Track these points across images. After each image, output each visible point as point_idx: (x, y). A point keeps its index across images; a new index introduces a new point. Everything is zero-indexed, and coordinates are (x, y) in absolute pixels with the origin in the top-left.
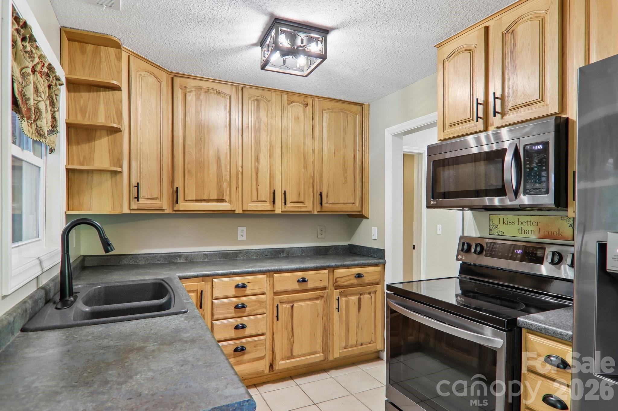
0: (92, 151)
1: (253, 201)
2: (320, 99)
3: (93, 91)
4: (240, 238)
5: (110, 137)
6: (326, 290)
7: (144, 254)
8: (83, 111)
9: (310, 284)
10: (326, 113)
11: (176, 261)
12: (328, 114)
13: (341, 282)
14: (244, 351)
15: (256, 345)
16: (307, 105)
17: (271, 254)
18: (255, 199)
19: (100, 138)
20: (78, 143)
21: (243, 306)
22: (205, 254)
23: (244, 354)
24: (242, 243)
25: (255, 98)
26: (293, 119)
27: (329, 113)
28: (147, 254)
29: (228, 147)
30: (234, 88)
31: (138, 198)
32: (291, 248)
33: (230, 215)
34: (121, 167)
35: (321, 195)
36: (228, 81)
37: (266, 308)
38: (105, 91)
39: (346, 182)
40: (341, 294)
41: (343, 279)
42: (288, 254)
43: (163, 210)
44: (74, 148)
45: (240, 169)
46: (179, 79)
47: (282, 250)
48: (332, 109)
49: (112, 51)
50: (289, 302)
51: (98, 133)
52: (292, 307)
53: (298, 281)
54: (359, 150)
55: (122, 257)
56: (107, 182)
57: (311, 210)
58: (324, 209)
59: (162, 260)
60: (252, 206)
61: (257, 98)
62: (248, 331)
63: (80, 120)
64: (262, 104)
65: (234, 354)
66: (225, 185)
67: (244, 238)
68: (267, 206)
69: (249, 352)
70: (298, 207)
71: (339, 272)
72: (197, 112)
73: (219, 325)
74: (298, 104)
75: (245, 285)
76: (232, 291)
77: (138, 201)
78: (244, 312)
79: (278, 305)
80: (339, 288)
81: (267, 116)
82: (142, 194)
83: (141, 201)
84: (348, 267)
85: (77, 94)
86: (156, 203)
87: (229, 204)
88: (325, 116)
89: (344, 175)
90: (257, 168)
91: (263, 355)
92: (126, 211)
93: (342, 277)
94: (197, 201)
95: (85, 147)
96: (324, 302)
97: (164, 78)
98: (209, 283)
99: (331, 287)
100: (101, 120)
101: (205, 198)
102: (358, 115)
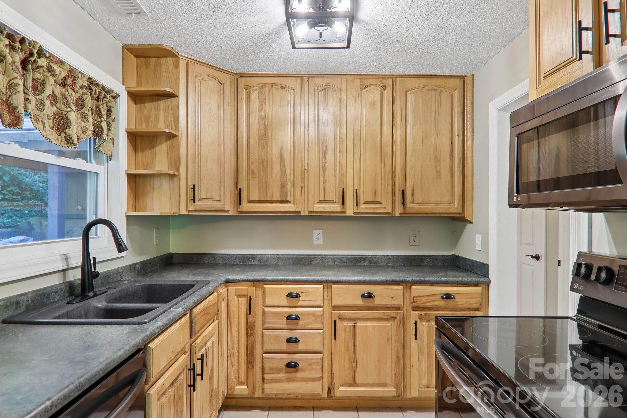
0: (154, 156)
1: (320, 202)
2: (403, 78)
3: (155, 101)
4: (315, 242)
5: (168, 142)
6: (400, 310)
7: (222, 254)
8: (147, 120)
9: (378, 301)
10: (412, 93)
11: (250, 263)
12: (414, 95)
13: (421, 302)
14: (296, 368)
15: (311, 363)
16: (386, 87)
17: (351, 262)
18: (322, 199)
19: (161, 143)
20: (143, 150)
21: (297, 318)
22: (278, 258)
23: (297, 371)
24: (318, 247)
25: (323, 87)
26: (368, 106)
27: (415, 93)
28: (224, 254)
29: (292, 144)
30: (299, 80)
31: (194, 200)
32: (374, 255)
33: (295, 216)
34: (178, 170)
35: (403, 193)
36: (293, 73)
37: (323, 323)
38: (165, 99)
39: (439, 177)
40: (420, 317)
41: (424, 300)
42: (370, 263)
43: (227, 211)
44: (140, 154)
45: (306, 167)
46: (243, 79)
47: (363, 258)
48: (420, 87)
49: (170, 60)
50: (350, 320)
51: (159, 139)
52: (354, 326)
53: (363, 296)
54: (458, 136)
55: (203, 256)
56: (165, 185)
57: (391, 212)
58: (408, 211)
59: (237, 260)
60: (319, 208)
61: (325, 87)
62: (301, 347)
63: (144, 128)
64: (331, 93)
65: (286, 370)
66: (289, 185)
67: (321, 242)
68: (336, 207)
69: (302, 370)
70: (374, 208)
71: (417, 290)
72: (260, 110)
73: (270, 335)
74: (374, 87)
75: (299, 295)
76: (284, 301)
77: (194, 202)
78: (297, 324)
79: (335, 322)
80: (418, 310)
81: (336, 106)
82: (200, 195)
83: (197, 203)
84: (432, 284)
85: (142, 105)
86: (218, 205)
87: (293, 205)
88: (410, 97)
89: (436, 168)
90: (325, 165)
91: (319, 376)
92: (183, 212)
93: (422, 296)
94: (260, 202)
95: (148, 153)
96: (397, 324)
97: (227, 79)
98: (260, 289)
99: (407, 306)
100: (162, 127)
101: (268, 199)
102: (456, 91)
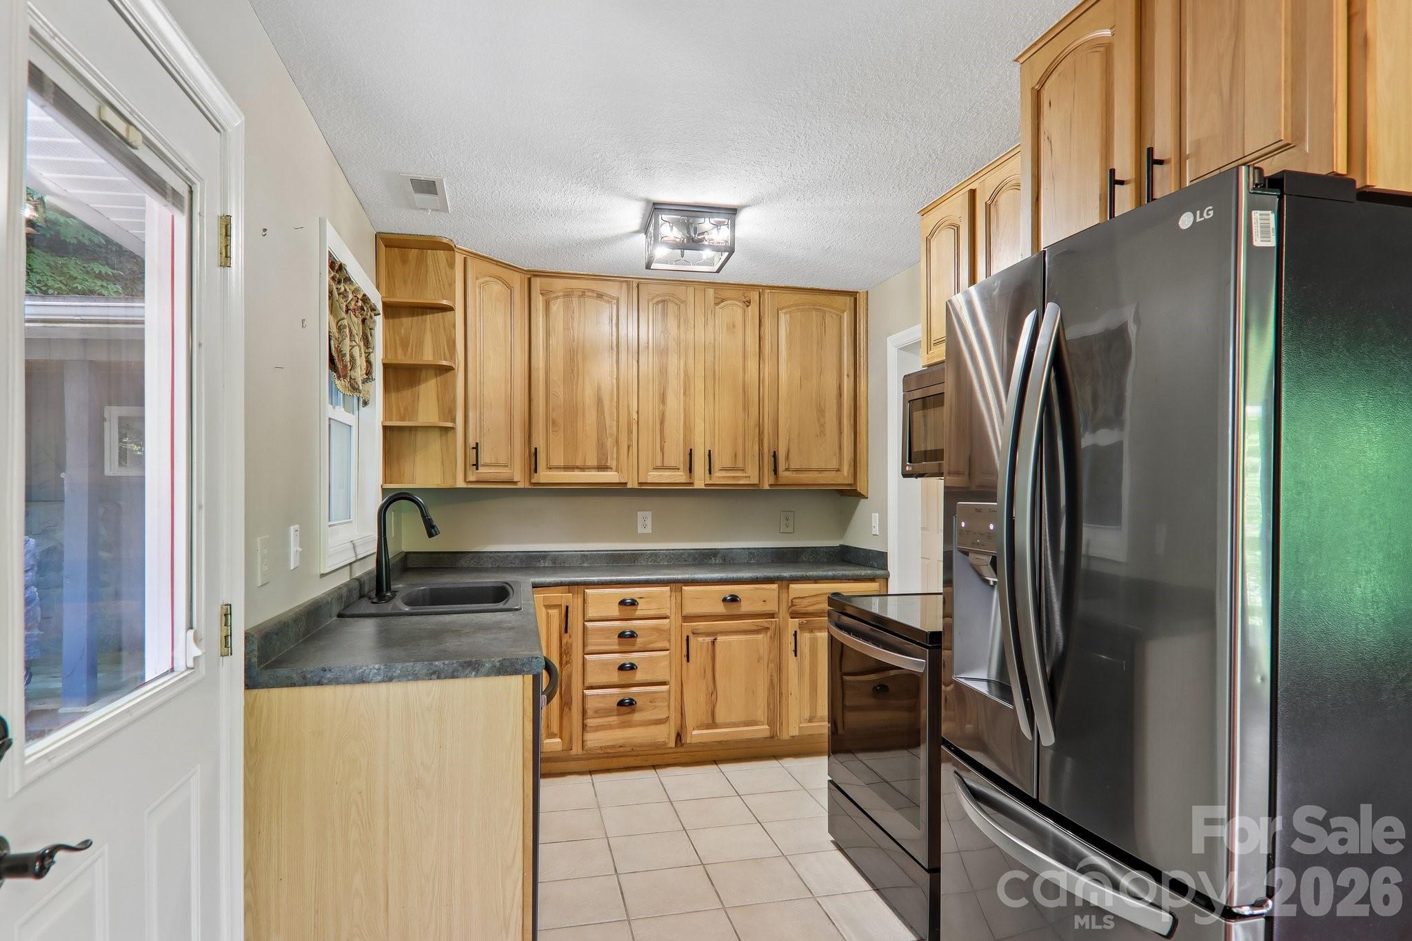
0: (416, 398)
1: (656, 469)
2: (773, 291)
3: (418, 315)
4: (640, 530)
5: (438, 378)
6: (774, 618)
7: (491, 552)
8: (405, 344)
9: (745, 607)
10: (785, 313)
11: (538, 565)
12: (788, 316)
13: (802, 606)
14: (632, 707)
15: (653, 698)
16: (750, 302)
17: (695, 559)
18: (659, 464)
19: (426, 380)
20: (398, 389)
21: (633, 635)
22: (584, 555)
23: (633, 711)
24: (644, 538)
25: (660, 299)
26: (725, 328)
27: (790, 312)
28: (495, 552)
29: (615, 381)
30: (624, 286)
31: (476, 465)
32: (729, 549)
33: (617, 490)
34: (454, 420)
35: (775, 456)
36: (616, 275)
37: (669, 641)
38: (433, 313)
39: (822, 433)
40: (801, 626)
41: (806, 602)
42: (724, 560)
43: (515, 483)
44: (393, 396)
45: (635, 416)
46: (538, 280)
47: (713, 553)
48: (797, 305)
49: (442, 254)
50: (707, 634)
51: (424, 374)
52: (713, 642)
53: (725, 600)
54: (848, 376)
55: (459, 555)
56: (435, 445)
57: (757, 482)
58: (781, 481)
59: (517, 561)
60: (654, 477)
61: (663, 298)
62: (639, 676)
63: (402, 359)
64: (671, 308)
65: (617, 710)
66: (609, 443)
67: (649, 530)
68: (680, 477)
69: (641, 710)
70: (734, 477)
71: (796, 588)
72: (566, 329)
73: (595, 661)
74: (733, 302)
75: (636, 601)
76: (615, 611)
77: (477, 469)
78: (634, 644)
79: (688, 637)
80: (799, 616)
81: (679, 326)
82: (485, 457)
83: (481, 470)
84: (816, 580)
85: (397, 320)
86: (504, 473)
87: (616, 473)
88: (784, 319)
89: (819, 420)
90: (663, 414)
91: (664, 716)
92: (461, 484)
93: (803, 598)
94: (566, 468)
95: (407, 393)
96: (771, 637)
97: (517, 280)
98: (579, 595)
99: (784, 613)
100: (428, 357)
101: (579, 463)
102: (845, 313)
